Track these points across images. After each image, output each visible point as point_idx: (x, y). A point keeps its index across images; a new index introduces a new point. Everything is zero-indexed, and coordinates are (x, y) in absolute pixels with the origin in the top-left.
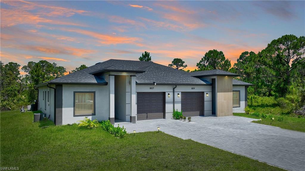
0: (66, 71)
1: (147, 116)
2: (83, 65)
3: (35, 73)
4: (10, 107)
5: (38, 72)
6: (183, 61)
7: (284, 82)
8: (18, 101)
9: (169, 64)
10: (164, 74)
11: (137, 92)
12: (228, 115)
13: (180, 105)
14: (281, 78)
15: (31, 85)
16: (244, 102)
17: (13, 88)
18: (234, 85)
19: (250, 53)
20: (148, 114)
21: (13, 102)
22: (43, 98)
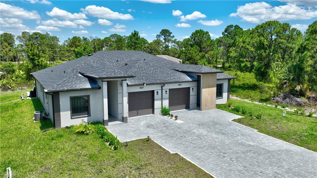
0: (59, 40)
1: (138, 113)
2: (75, 37)
3: (31, 52)
4: (10, 86)
5: (33, 51)
6: (170, 31)
7: (265, 67)
8: (17, 78)
9: (157, 35)
10: (153, 70)
11: (129, 93)
12: (212, 108)
13: (168, 101)
14: (262, 62)
15: (28, 64)
16: (227, 93)
17: (11, 65)
18: (218, 80)
19: (235, 26)
20: (139, 111)
21: (12, 79)
22: (41, 90)
